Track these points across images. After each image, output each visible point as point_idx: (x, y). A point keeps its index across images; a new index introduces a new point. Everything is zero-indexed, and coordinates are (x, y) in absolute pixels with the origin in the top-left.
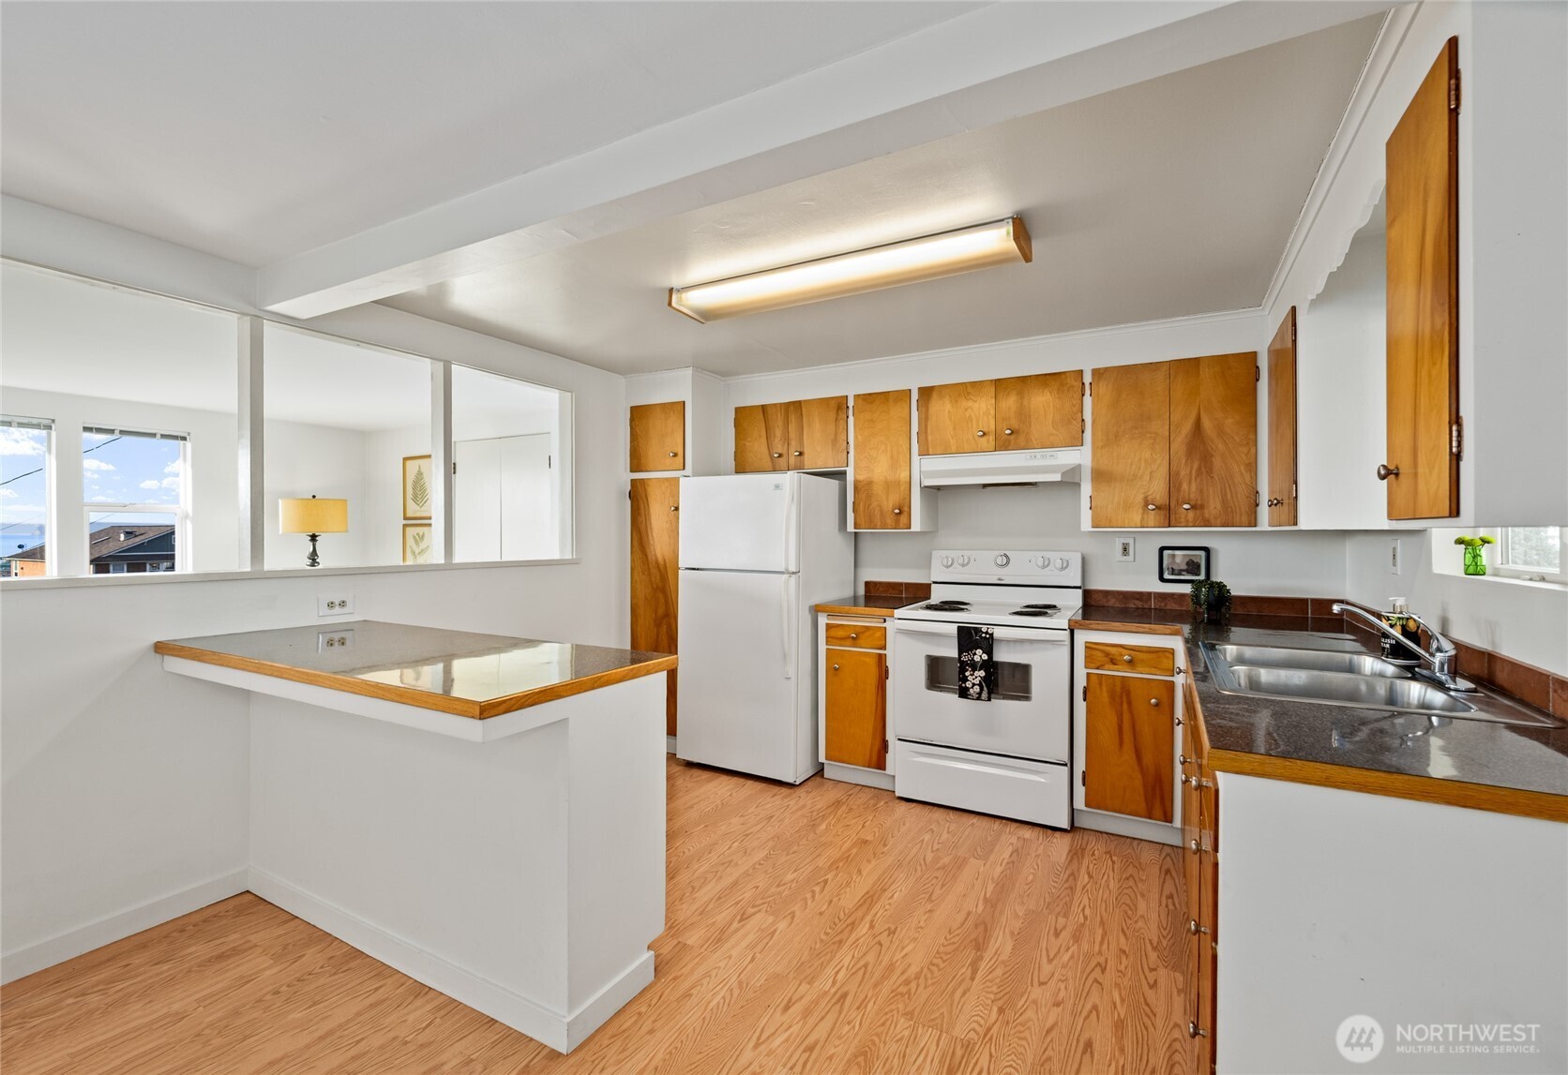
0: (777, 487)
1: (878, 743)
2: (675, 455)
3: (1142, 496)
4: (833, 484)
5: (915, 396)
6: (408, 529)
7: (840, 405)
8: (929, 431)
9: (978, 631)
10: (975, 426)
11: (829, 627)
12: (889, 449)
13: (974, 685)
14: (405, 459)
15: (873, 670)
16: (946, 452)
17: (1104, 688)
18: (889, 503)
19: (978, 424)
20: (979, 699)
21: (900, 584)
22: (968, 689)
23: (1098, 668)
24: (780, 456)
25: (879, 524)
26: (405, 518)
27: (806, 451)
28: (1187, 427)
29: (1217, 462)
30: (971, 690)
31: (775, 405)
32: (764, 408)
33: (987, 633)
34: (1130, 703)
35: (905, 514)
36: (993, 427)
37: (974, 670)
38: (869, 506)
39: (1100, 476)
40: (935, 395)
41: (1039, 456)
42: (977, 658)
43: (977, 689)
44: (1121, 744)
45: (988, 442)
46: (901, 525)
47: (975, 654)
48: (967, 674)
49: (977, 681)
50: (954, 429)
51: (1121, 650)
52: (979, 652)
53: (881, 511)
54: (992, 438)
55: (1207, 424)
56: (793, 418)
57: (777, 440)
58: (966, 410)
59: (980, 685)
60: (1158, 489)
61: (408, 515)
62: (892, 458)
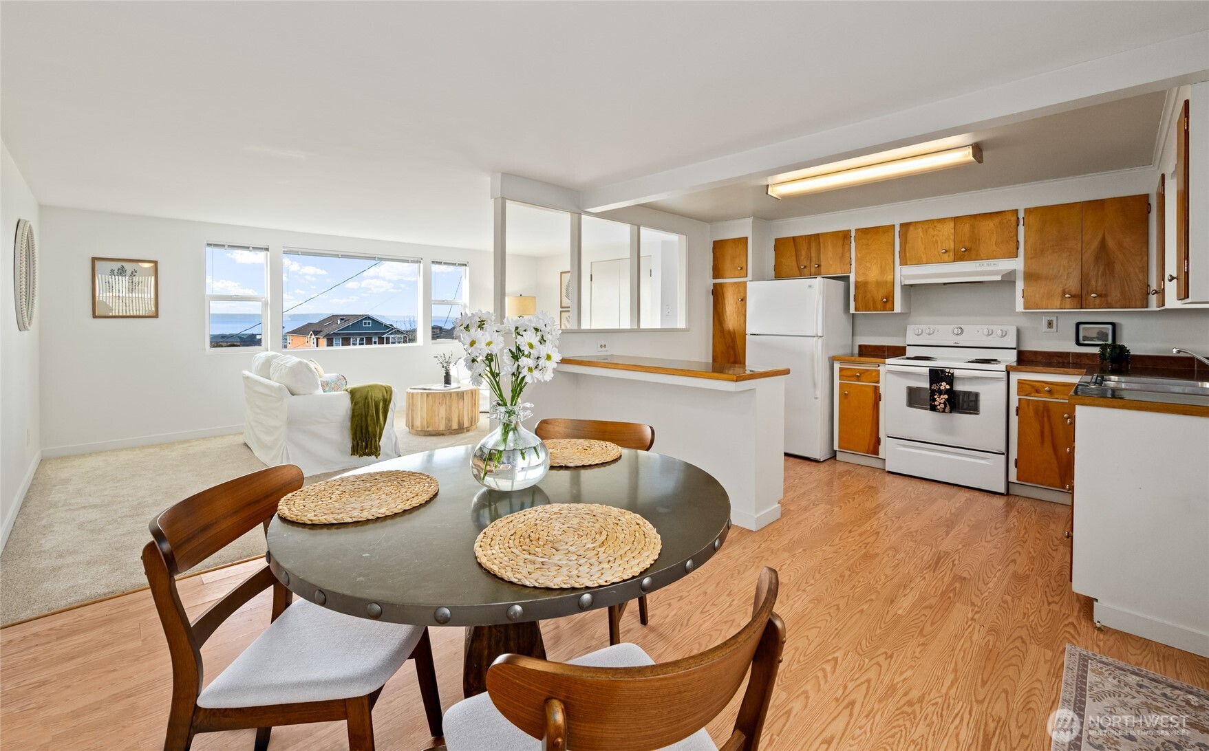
0: (810, 286)
1: (874, 439)
2: (742, 269)
3: (1061, 289)
4: (841, 284)
5: (897, 229)
6: (563, 314)
7: (845, 235)
8: (907, 251)
9: (943, 371)
10: (939, 247)
11: (841, 370)
12: (879, 262)
13: (940, 403)
14: (562, 273)
15: (871, 395)
16: (919, 262)
17: (1031, 408)
18: (879, 295)
19: (942, 246)
20: (944, 412)
21: (884, 347)
22: (936, 406)
23: (1026, 395)
24: (805, 267)
25: (872, 308)
26: (561, 307)
27: (822, 264)
28: (1095, 244)
29: (1118, 266)
30: (938, 407)
31: (801, 237)
32: (794, 238)
33: (949, 373)
34: (1049, 418)
35: (890, 302)
36: (952, 247)
37: (940, 395)
38: (865, 297)
39: (1030, 277)
40: (911, 228)
41: (985, 264)
42: (942, 388)
43: (942, 406)
44: (1043, 442)
45: (949, 256)
46: (887, 309)
47: (941, 385)
48: (936, 397)
49: (942, 401)
50: (925, 249)
51: (1043, 384)
52: (944, 384)
53: (874, 300)
54: (951, 254)
55: (1111, 243)
56: (814, 244)
57: (803, 257)
58: (933, 236)
59: (944, 403)
60: (1073, 284)
61: (563, 305)
62: (881, 267)
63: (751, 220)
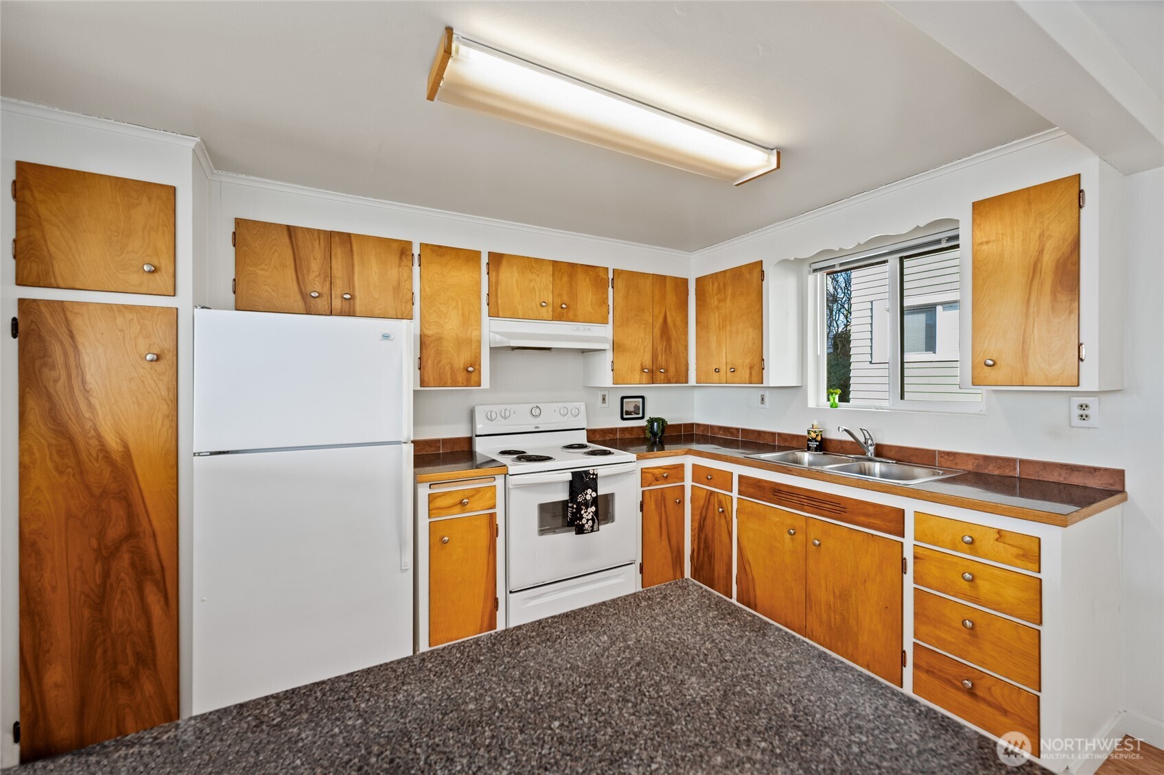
0: (386, 337)
1: (490, 604)
2: (155, 270)
3: (640, 363)
5: (485, 259)
7: (403, 249)
8: (499, 295)
9: (587, 473)
10: (537, 297)
11: (432, 498)
12: (460, 306)
13: (588, 520)
15: (484, 532)
16: (514, 316)
17: (652, 499)
18: (460, 361)
19: (540, 296)
20: (592, 531)
21: (437, 441)
22: (583, 525)
23: (649, 486)
24: (320, 296)
25: (449, 381)
27: (357, 294)
28: (660, 320)
29: (673, 343)
30: (586, 526)
31: (309, 231)
32: (290, 230)
33: (593, 474)
34: (665, 506)
35: (477, 371)
36: (551, 300)
37: (587, 508)
38: (439, 362)
39: (616, 346)
40: (504, 262)
41: (581, 329)
42: (588, 497)
43: (590, 523)
44: (661, 536)
45: (548, 312)
46: (472, 383)
47: (587, 494)
48: (583, 512)
49: (590, 517)
50: (521, 297)
51: (660, 470)
52: (589, 491)
53: (452, 368)
54: (550, 309)
55: (669, 320)
56: (338, 252)
57: (312, 276)
58: (531, 281)
59: (593, 519)
60: (647, 360)
62: (463, 315)
63: (191, 143)
